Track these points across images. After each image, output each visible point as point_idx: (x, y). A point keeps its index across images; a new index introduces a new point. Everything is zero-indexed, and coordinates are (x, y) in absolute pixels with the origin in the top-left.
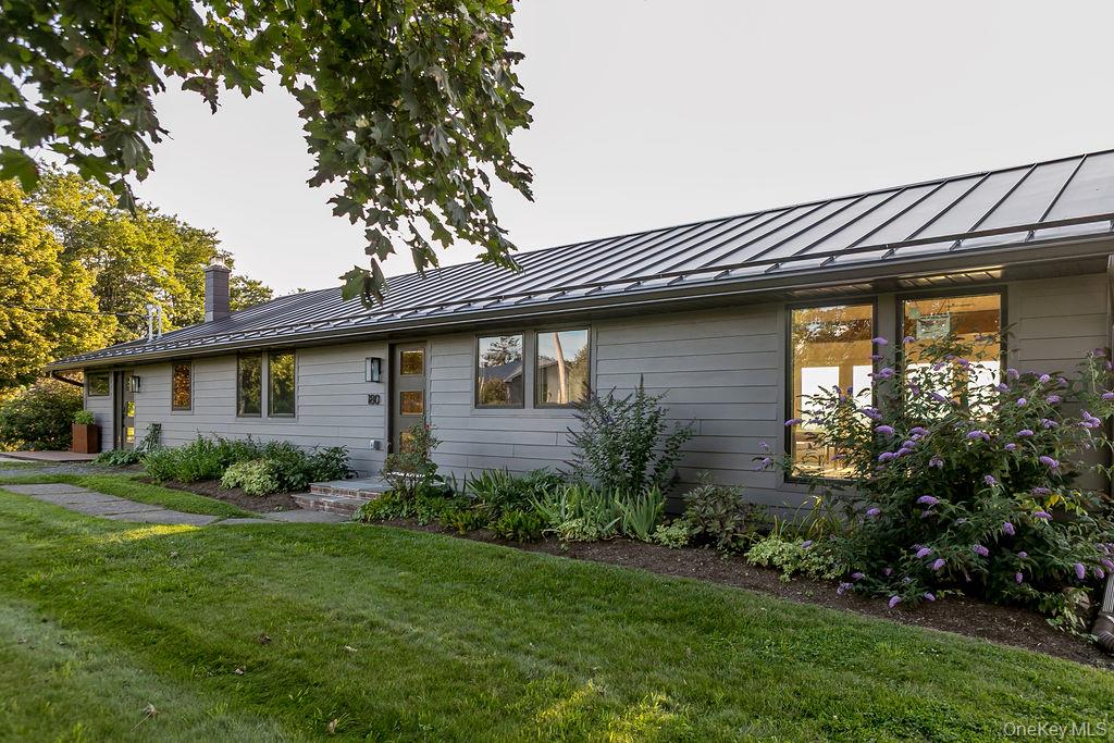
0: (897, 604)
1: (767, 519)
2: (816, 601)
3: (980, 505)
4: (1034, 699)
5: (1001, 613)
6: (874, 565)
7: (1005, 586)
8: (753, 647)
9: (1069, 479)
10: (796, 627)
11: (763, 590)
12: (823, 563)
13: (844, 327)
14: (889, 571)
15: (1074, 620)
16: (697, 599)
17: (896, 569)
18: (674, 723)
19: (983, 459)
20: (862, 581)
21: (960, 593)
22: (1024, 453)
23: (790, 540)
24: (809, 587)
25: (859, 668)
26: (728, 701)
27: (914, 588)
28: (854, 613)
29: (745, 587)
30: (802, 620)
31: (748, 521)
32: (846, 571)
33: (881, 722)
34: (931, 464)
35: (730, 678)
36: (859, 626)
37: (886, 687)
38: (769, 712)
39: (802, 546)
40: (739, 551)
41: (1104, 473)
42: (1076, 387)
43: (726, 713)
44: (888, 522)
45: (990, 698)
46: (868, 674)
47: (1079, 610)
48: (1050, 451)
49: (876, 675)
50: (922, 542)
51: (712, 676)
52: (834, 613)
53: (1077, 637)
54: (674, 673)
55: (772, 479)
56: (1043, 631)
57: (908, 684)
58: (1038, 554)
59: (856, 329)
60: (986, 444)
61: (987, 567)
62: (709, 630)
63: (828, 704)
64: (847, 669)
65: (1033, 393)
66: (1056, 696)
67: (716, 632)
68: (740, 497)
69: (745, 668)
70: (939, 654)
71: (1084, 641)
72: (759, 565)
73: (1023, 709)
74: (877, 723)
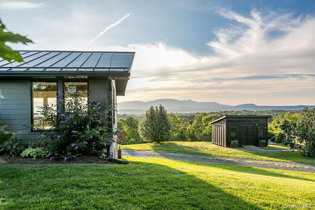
0: (67, 160)
1: (27, 143)
2: (44, 163)
3: (85, 132)
4: (98, 173)
5: (90, 157)
6: (60, 151)
7: (90, 151)
8: (28, 179)
9: (102, 125)
10: (40, 171)
11: (28, 163)
12: (45, 153)
13: (44, 87)
14: (63, 152)
15: (104, 155)
16: (6, 170)
17: (65, 151)
18: (8, 204)
19: (85, 121)
20: (57, 156)
21: (81, 154)
22: (94, 119)
23: (35, 148)
24: (41, 160)
25: (59, 177)
26: (24, 194)
27: (70, 155)
28: (55, 164)
29: (21, 164)
30: (41, 169)
31: (21, 144)
32: (52, 154)
33: (67, 187)
34: (74, 123)
35: (23, 188)
36: (58, 167)
37: (67, 179)
38: (37, 193)
39: (38, 149)
40: (18, 154)
41: (109, 123)
42: (103, 104)
43: (24, 197)
44: (62, 139)
45: (90, 175)
46: (62, 177)
47: (105, 153)
48: (99, 119)
49: (64, 177)
50: (72, 143)
51: (17, 189)
52: (50, 165)
53: (105, 159)
54: (4, 192)
55: (28, 131)
56: (99, 159)
57: (72, 177)
58: (97, 142)
59: (48, 88)
60: (86, 118)
61: (87, 146)
62: (13, 177)
63: (53, 186)
64: (56, 177)
65: (96, 106)
66: (103, 171)
67: (15, 177)
68: (17, 138)
69: (28, 184)
70: (77, 169)
71: (106, 160)
72: (25, 157)
73: (97, 176)
74: (66, 187)
